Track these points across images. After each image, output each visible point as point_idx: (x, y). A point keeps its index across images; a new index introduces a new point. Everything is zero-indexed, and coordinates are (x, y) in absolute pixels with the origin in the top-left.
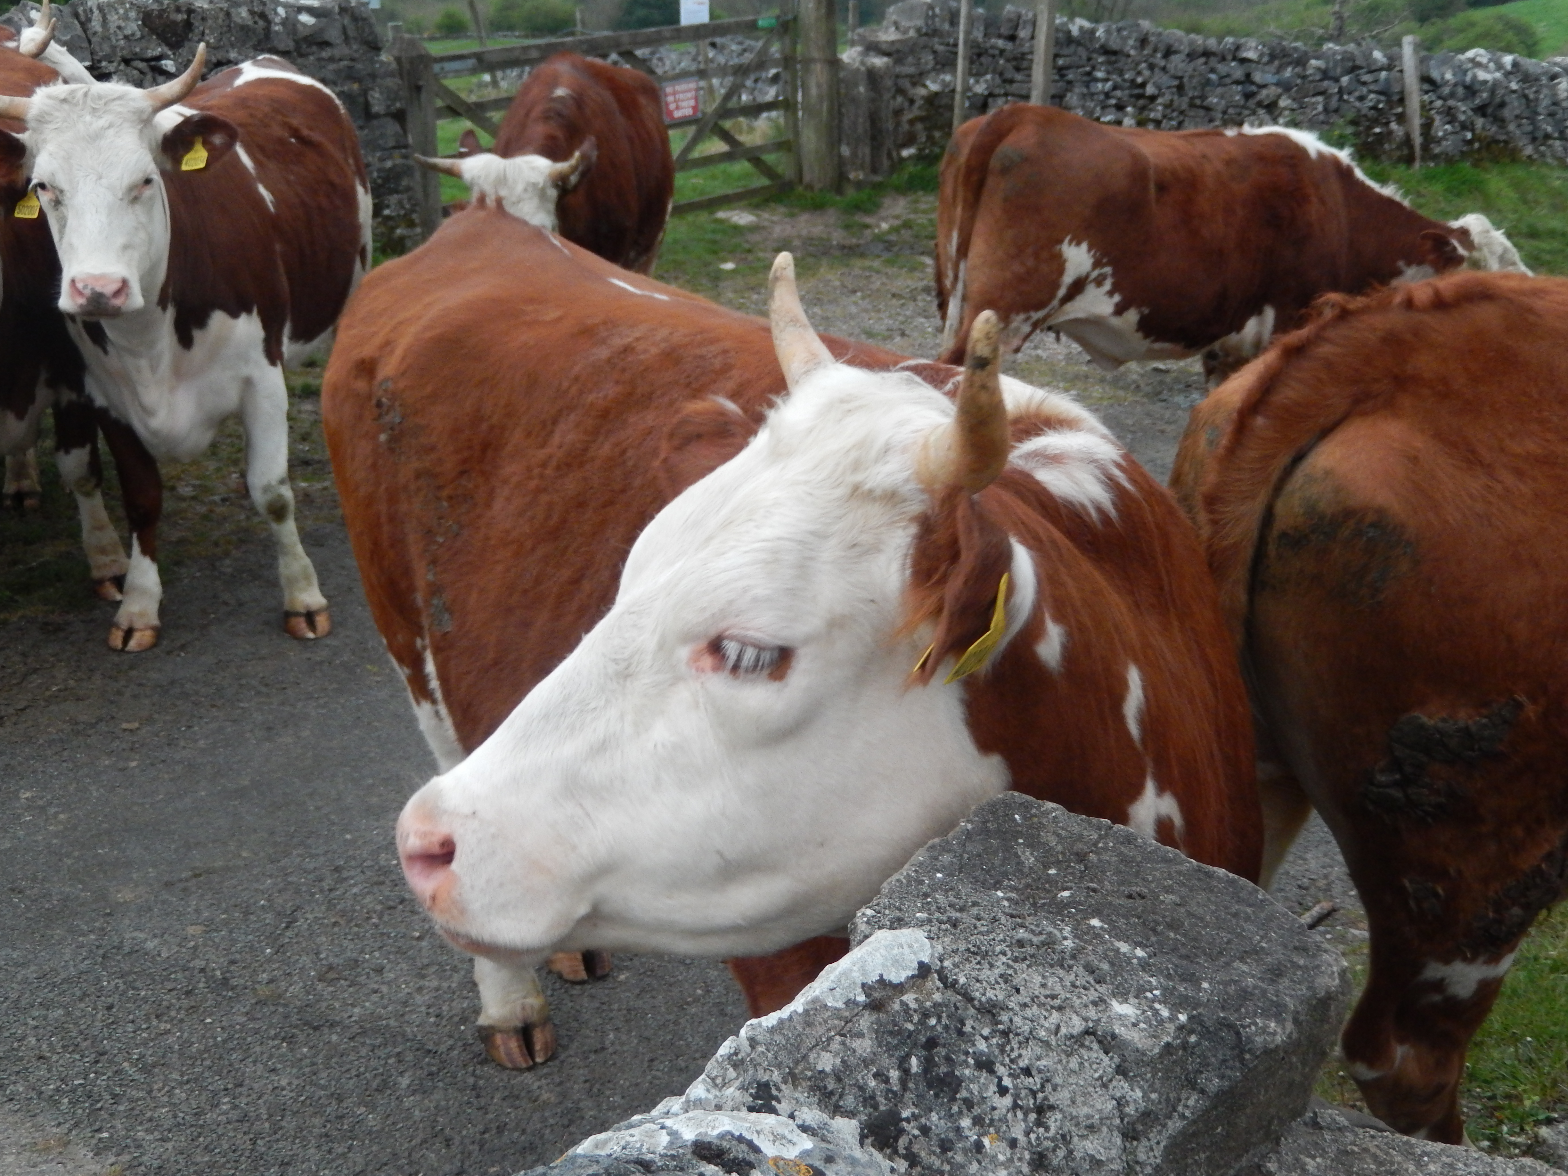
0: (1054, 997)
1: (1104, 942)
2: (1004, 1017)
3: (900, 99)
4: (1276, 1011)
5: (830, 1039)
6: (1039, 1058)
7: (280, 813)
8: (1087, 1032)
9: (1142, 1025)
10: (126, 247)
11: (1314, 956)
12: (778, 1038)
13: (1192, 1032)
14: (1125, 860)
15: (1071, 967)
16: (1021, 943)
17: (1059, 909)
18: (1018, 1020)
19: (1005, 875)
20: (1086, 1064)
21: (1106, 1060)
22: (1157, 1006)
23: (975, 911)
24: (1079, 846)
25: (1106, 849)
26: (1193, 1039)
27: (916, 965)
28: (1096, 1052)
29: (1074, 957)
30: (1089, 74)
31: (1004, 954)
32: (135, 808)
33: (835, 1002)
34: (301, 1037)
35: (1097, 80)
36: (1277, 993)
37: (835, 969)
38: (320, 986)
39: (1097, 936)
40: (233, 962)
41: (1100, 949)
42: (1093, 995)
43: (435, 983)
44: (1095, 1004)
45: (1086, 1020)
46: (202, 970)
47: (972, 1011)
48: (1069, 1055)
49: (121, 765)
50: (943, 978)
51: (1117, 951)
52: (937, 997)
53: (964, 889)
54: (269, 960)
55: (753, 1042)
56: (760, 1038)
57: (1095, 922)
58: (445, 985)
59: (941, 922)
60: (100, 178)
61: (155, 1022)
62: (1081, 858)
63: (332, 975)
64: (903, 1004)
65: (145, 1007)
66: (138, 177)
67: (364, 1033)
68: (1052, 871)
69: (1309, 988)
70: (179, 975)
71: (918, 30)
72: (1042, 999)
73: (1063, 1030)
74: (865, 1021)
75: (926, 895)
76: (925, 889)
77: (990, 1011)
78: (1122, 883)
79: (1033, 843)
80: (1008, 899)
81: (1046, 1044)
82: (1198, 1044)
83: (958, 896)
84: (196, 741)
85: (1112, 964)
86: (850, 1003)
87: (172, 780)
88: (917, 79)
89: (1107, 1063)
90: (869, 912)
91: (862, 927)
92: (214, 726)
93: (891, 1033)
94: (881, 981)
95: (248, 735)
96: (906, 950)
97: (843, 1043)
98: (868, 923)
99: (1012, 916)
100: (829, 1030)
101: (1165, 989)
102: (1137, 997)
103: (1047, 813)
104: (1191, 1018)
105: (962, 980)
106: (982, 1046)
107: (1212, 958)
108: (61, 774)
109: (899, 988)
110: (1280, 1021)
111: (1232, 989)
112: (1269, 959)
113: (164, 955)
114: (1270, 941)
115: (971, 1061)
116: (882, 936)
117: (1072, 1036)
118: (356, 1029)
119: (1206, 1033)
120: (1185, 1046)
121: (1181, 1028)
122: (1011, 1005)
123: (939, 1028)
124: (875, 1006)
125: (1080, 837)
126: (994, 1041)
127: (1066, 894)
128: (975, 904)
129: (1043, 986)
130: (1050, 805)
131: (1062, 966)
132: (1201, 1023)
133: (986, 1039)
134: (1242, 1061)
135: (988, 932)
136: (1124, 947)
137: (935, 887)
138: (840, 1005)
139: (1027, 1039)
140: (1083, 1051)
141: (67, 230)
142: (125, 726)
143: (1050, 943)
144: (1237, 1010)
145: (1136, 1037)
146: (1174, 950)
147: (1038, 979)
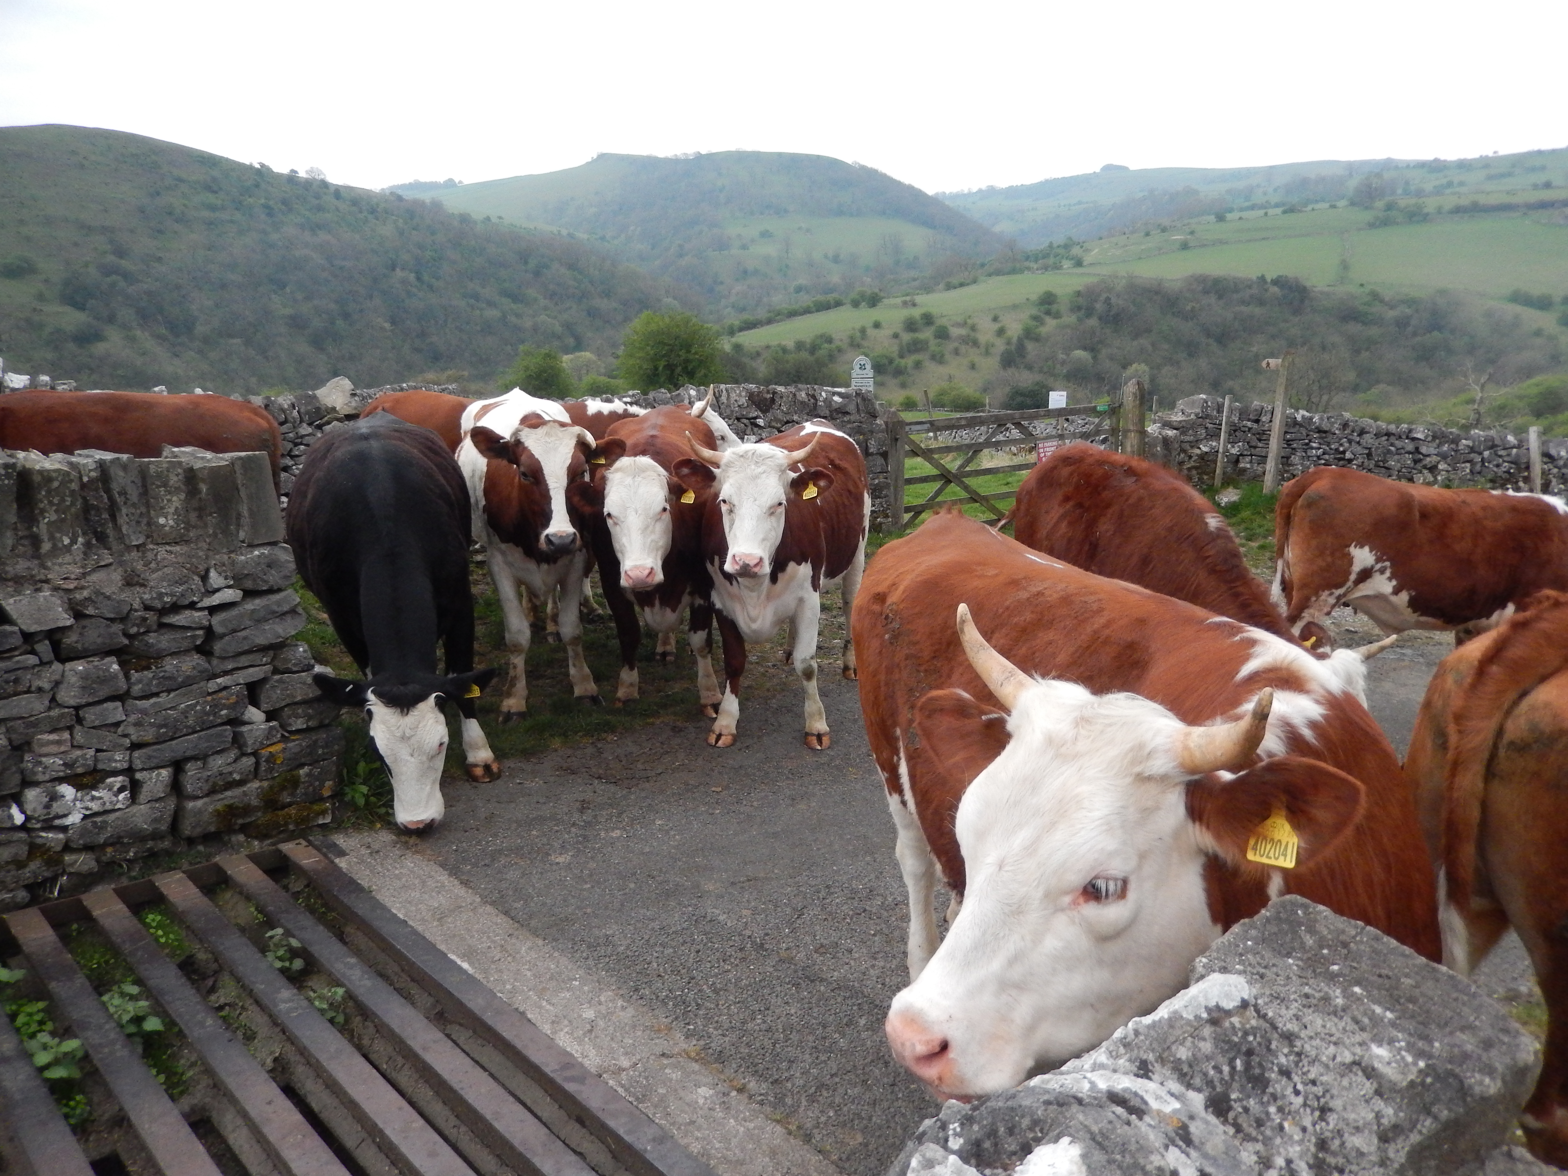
0: (1331, 1035)
1: (1363, 1004)
2: (1298, 1043)
3: (1182, 455)
4: (1489, 1070)
5: (1185, 1039)
6: (1322, 1075)
7: (797, 850)
8: (1354, 1063)
9: (1394, 1065)
10: (762, 540)
11: (1515, 1037)
12: (1152, 1033)
13: (1427, 1075)
14: (1375, 951)
15: (1341, 1018)
16: (1307, 996)
17: (1332, 978)
18: (1307, 1047)
19: (1293, 949)
20: (1354, 1085)
21: (1368, 1084)
22: (1403, 1053)
23: (1274, 969)
24: (1343, 937)
25: (1361, 942)
26: (1429, 1080)
27: (1239, 999)
28: (1360, 1078)
29: (1344, 1010)
30: (1307, 444)
31: (1296, 1001)
32: (717, 837)
33: (1188, 1015)
34: (803, 985)
35: (1312, 448)
36: (1489, 1058)
37: (1187, 994)
38: (815, 955)
39: (1359, 999)
40: (767, 934)
41: (1361, 1008)
42: (1358, 1038)
43: (882, 964)
44: (1360, 1044)
45: (1354, 1054)
46: (749, 937)
47: (1276, 1036)
48: (1342, 1076)
49: (710, 811)
50: (1257, 1011)
51: (1374, 1011)
52: (1254, 1022)
53: (1267, 954)
54: (787, 936)
55: (1137, 1033)
56: (1141, 1030)
57: (1357, 989)
58: (888, 966)
59: (1253, 974)
60: (756, 500)
61: (722, 964)
62: (1345, 945)
63: (824, 950)
64: (1231, 1023)
65: (718, 954)
66: (776, 501)
67: (839, 988)
68: (1325, 951)
69: (1513, 1059)
70: (737, 938)
71: (1197, 415)
72: (1323, 1035)
73: (1339, 1059)
74: (1207, 1031)
75: (1241, 955)
76: (1240, 950)
77: (1289, 1038)
78: (1374, 966)
79: (1311, 931)
80: (1297, 965)
81: (1327, 1066)
82: (1432, 1084)
83: (1262, 957)
84: (752, 802)
85: (1370, 1019)
86: (1198, 1017)
87: (738, 823)
88: (1195, 444)
89: (1369, 1087)
90: (1204, 960)
91: (1200, 969)
92: (762, 794)
93: (1223, 1041)
94: (1218, 1008)
95: (781, 802)
96: (1233, 989)
97: (1193, 1043)
98: (1204, 966)
99: (1300, 977)
100: (1184, 1032)
101: (1408, 1043)
102: (1389, 1044)
103: (1320, 912)
104: (1427, 1066)
105: (1270, 1014)
106: (1283, 1060)
107: (1438, 1025)
108: (678, 812)
109: (1228, 1013)
110: (1493, 1079)
111: (1456, 1050)
112: (1481, 1034)
113: (729, 924)
114: (1481, 1021)
115: (1276, 1069)
116: (1216, 978)
117: (1344, 1064)
118: (835, 985)
119: (1437, 1077)
120: (1423, 1084)
121: (1420, 1071)
122: (1302, 1035)
123: (1255, 1044)
124: (1214, 1022)
125: (1343, 932)
126: (1292, 1058)
127: (1336, 968)
128: (1274, 965)
129: (1324, 1026)
130: (1321, 907)
131: (1336, 1015)
132: (1434, 1070)
133: (1286, 1055)
134: (1465, 1101)
135: (1285, 985)
136: (1378, 1010)
137: (1247, 950)
138: (1191, 1017)
139: (1314, 1061)
140: (1352, 1075)
141: (733, 526)
142: (714, 789)
143: (1326, 999)
144: (1461, 1065)
145: (1390, 1072)
146: (1412, 1017)
147: (1319, 1022)
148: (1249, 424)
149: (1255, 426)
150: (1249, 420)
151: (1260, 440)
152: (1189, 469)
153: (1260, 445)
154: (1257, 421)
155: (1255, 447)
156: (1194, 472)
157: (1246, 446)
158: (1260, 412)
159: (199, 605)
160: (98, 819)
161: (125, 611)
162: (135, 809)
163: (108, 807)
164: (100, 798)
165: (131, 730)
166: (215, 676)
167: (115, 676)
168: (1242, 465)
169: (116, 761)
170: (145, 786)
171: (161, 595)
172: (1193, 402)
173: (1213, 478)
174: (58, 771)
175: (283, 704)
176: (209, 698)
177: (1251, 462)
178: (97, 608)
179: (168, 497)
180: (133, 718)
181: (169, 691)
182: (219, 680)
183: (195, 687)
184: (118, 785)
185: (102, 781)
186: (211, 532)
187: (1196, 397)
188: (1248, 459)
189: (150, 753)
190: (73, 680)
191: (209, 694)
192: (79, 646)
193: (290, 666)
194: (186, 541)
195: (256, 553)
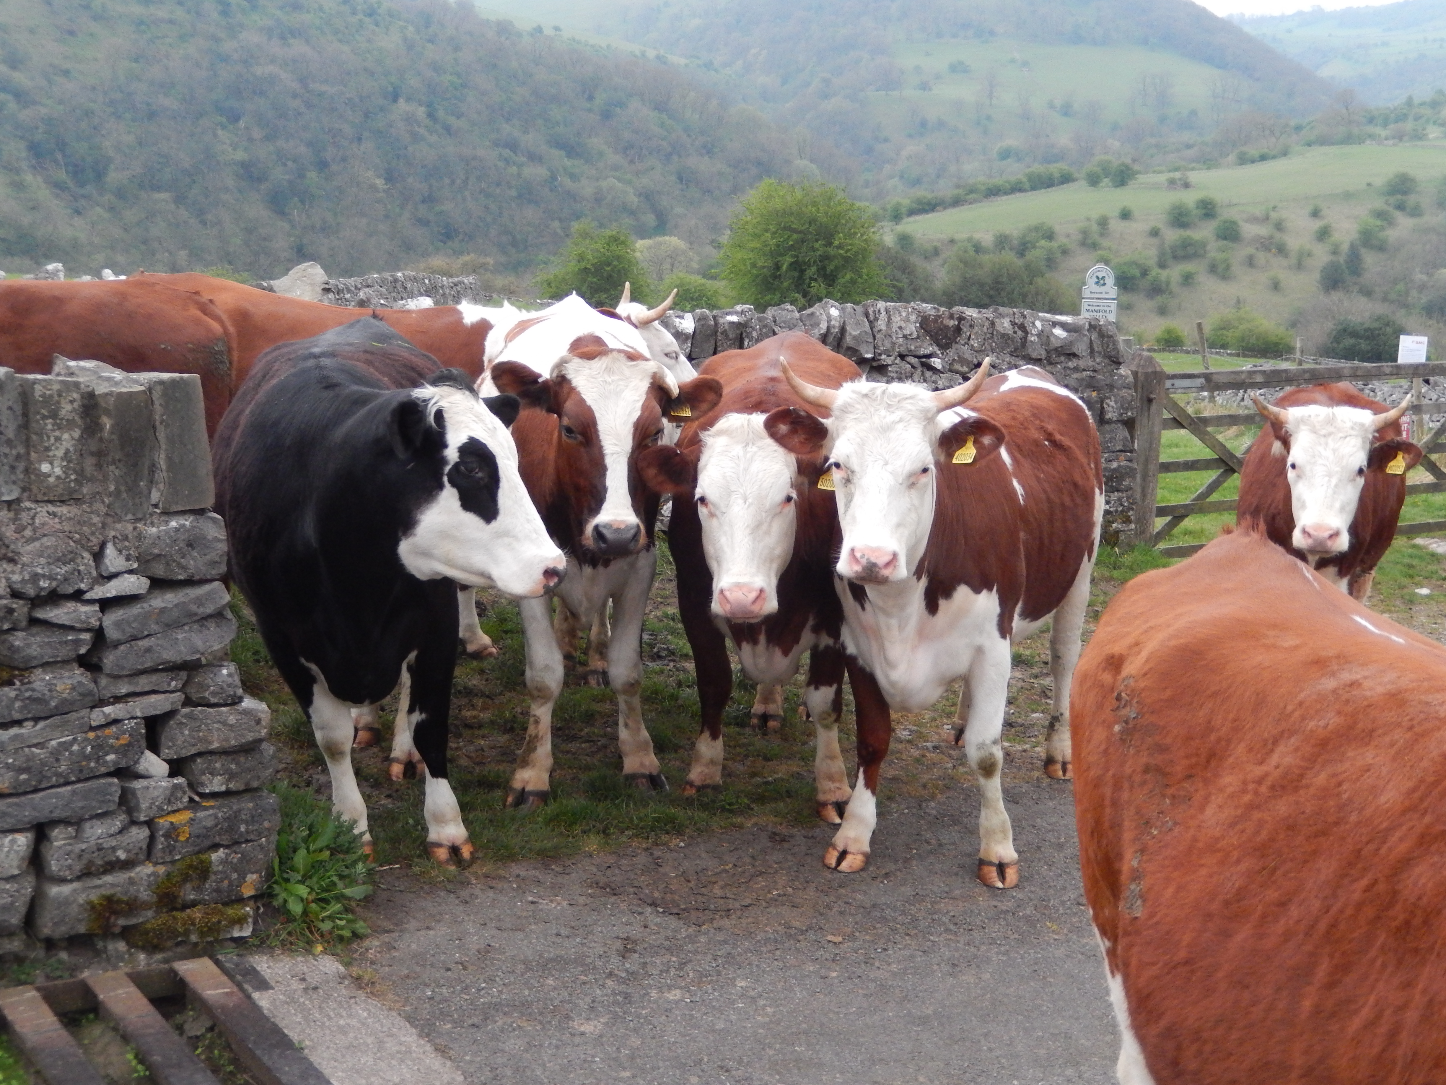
7: (956, 1047)
10: (899, 525)
32: (831, 1015)
49: (823, 972)
60: (886, 464)
66: (919, 466)
84: (889, 964)
87: (865, 996)
92: (907, 953)
95: (935, 967)
108: (772, 971)
141: (853, 504)
142: (830, 937)
159: (88, 596)
166: (102, 703)
171: (35, 577)
175: (193, 751)
176: (91, 735)
179: (57, 433)
181: (36, 720)
182: (107, 709)
183: (74, 715)
186: (112, 488)
191: (92, 729)
193: (206, 694)
194: (77, 500)
195: (173, 524)
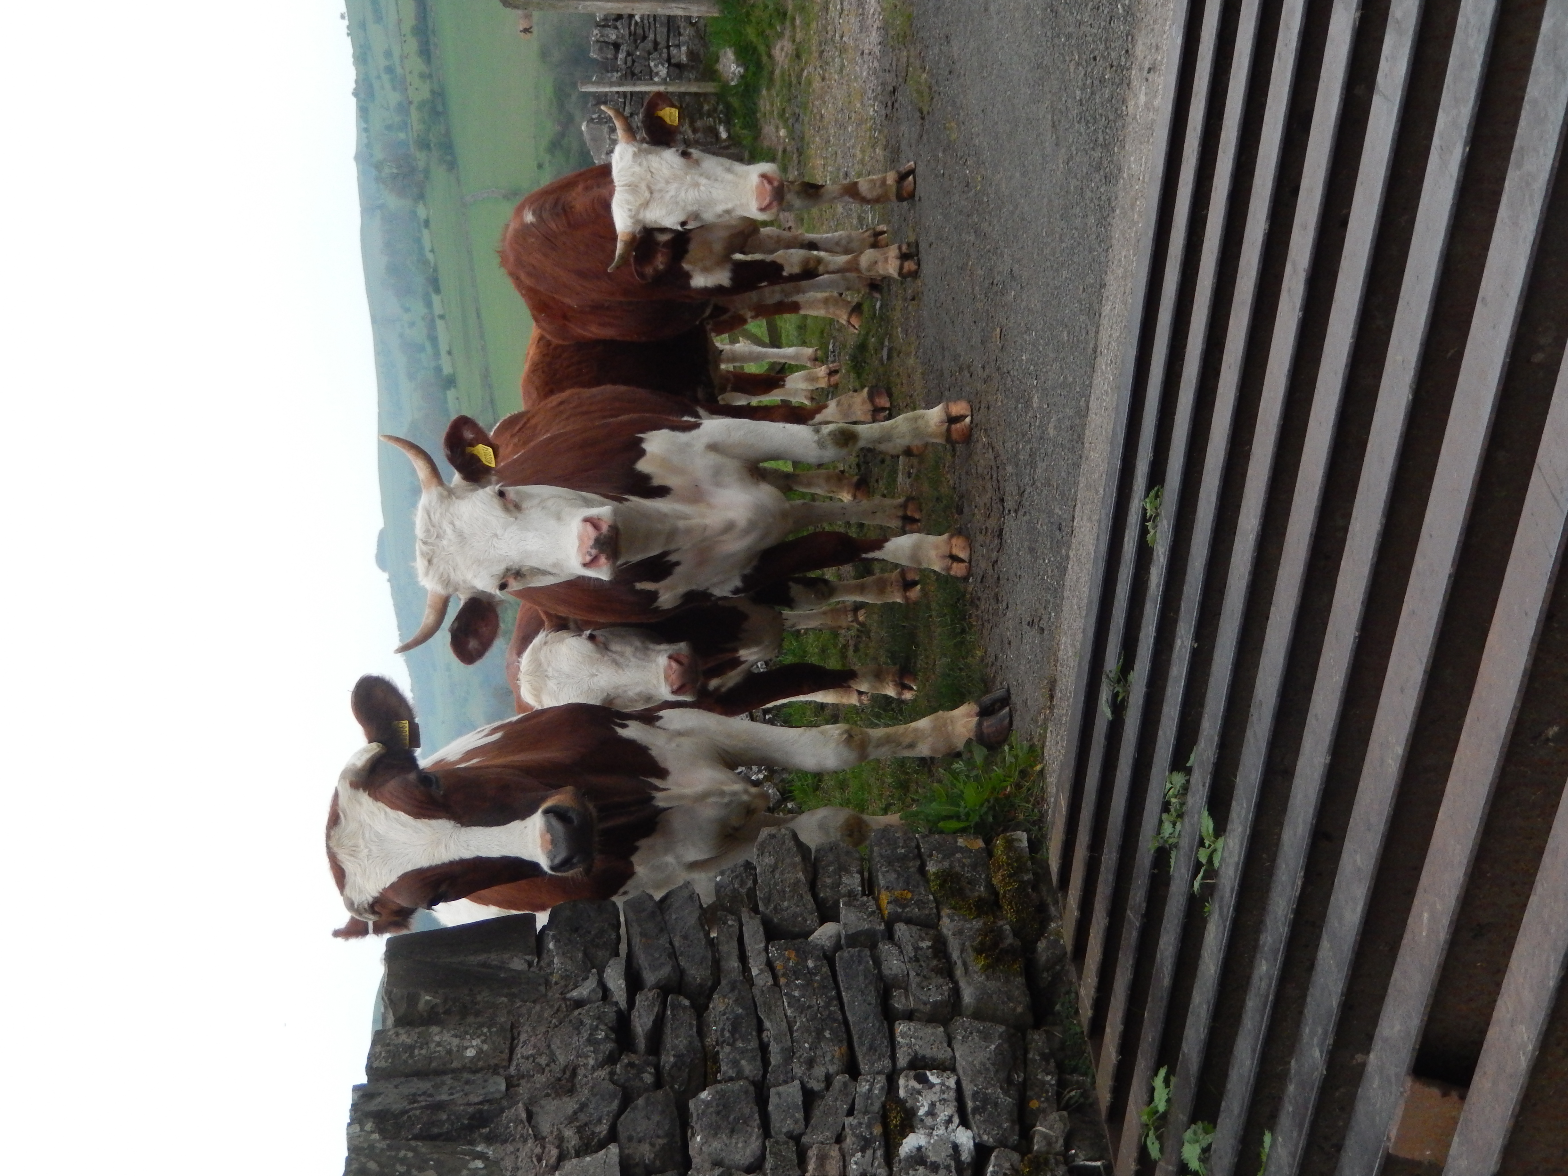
66: (495, 501)
148: (621, 56)
149: (624, 48)
150: (616, 58)
151: (644, 38)
152: (695, 131)
153: (651, 36)
154: (616, 46)
155: (656, 43)
156: (699, 124)
157: (655, 55)
158: (603, 44)
159: (623, 1005)
160: (970, 1104)
161: (611, 1086)
162: (961, 1064)
163: (952, 1095)
164: (933, 1105)
165: (819, 1071)
166: (749, 981)
167: (721, 1096)
168: (684, 59)
169: (870, 1090)
170: (921, 1052)
171: (591, 1041)
172: (594, 139)
173: (705, 95)
174: (874, 1158)
175: (809, 897)
176: (783, 981)
177: (678, 46)
178: (600, 1121)
179: (432, 1045)
180: (798, 1070)
181: (760, 1028)
182: (755, 972)
183: (759, 1000)
184: (914, 1084)
185: (901, 1103)
186: (505, 999)
187: (587, 137)
188: (674, 51)
189: (865, 1048)
190: (716, 1144)
191: (776, 983)
192: (660, 1141)
193: (743, 891)
194: (513, 1026)
195: (551, 946)
